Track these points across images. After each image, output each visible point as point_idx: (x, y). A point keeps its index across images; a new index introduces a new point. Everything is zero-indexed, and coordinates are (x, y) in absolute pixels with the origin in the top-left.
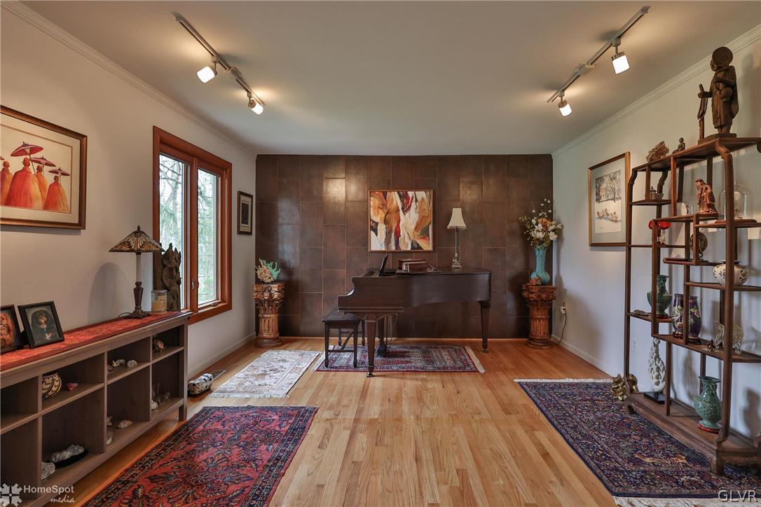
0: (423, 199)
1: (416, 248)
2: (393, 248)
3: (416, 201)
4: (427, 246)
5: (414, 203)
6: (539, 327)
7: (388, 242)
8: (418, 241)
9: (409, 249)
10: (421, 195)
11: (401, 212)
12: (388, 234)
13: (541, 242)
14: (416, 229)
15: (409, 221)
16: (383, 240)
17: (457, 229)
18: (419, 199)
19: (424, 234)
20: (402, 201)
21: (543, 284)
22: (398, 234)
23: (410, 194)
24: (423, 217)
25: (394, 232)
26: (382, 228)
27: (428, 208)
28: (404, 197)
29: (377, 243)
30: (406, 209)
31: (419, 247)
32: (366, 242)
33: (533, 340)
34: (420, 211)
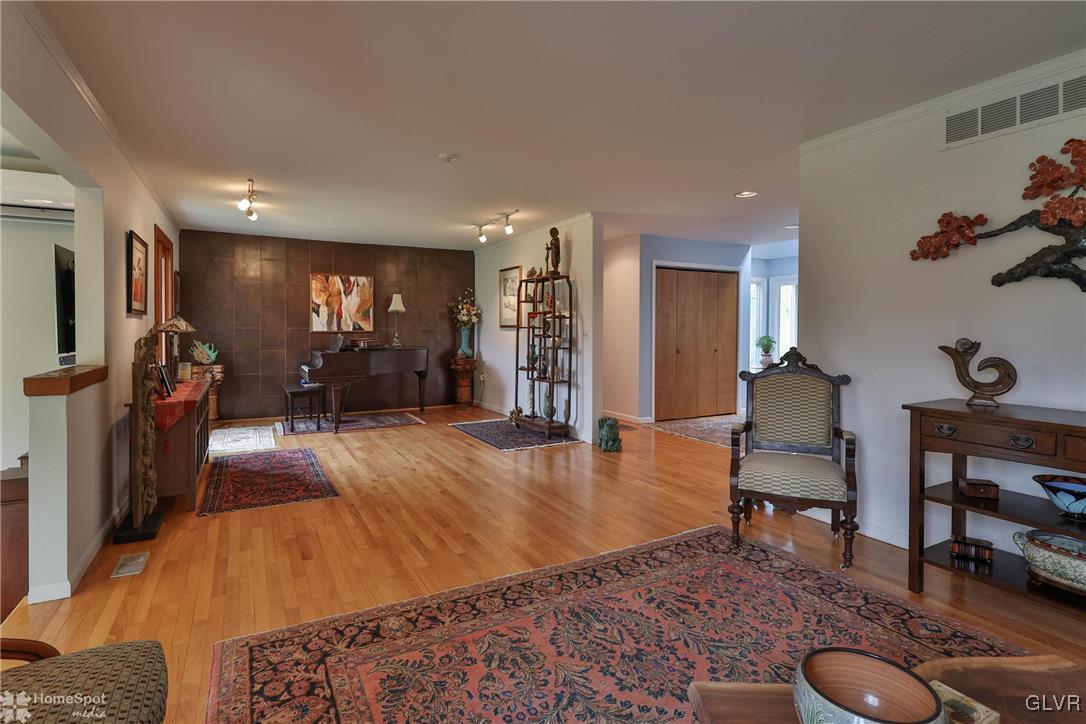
0: (364, 284)
1: (358, 329)
2: (335, 329)
3: (358, 285)
4: (368, 327)
5: (355, 288)
6: (463, 393)
7: (329, 322)
8: (360, 323)
9: (351, 329)
10: (362, 280)
11: (343, 295)
12: (330, 316)
13: (465, 324)
14: (358, 311)
15: (351, 304)
16: (325, 322)
17: (397, 313)
18: (360, 284)
19: (366, 316)
20: (344, 285)
21: (467, 357)
22: (340, 316)
23: (352, 279)
24: (365, 300)
25: (336, 315)
26: (324, 310)
27: (369, 292)
28: (346, 282)
29: (319, 324)
30: (348, 292)
31: (361, 328)
32: (307, 323)
33: (459, 403)
34: (362, 295)
